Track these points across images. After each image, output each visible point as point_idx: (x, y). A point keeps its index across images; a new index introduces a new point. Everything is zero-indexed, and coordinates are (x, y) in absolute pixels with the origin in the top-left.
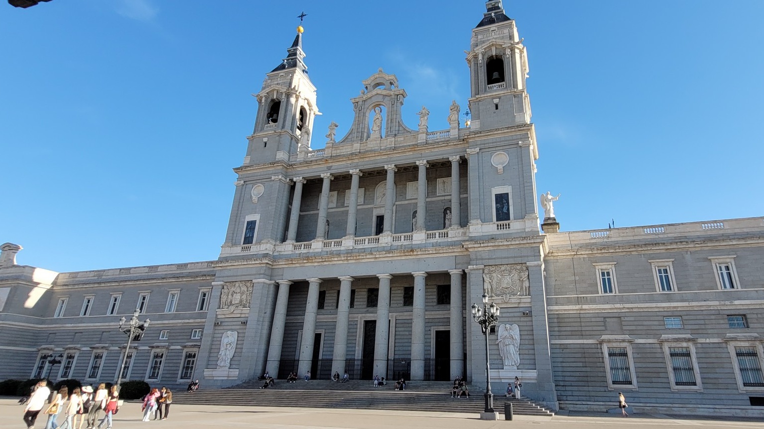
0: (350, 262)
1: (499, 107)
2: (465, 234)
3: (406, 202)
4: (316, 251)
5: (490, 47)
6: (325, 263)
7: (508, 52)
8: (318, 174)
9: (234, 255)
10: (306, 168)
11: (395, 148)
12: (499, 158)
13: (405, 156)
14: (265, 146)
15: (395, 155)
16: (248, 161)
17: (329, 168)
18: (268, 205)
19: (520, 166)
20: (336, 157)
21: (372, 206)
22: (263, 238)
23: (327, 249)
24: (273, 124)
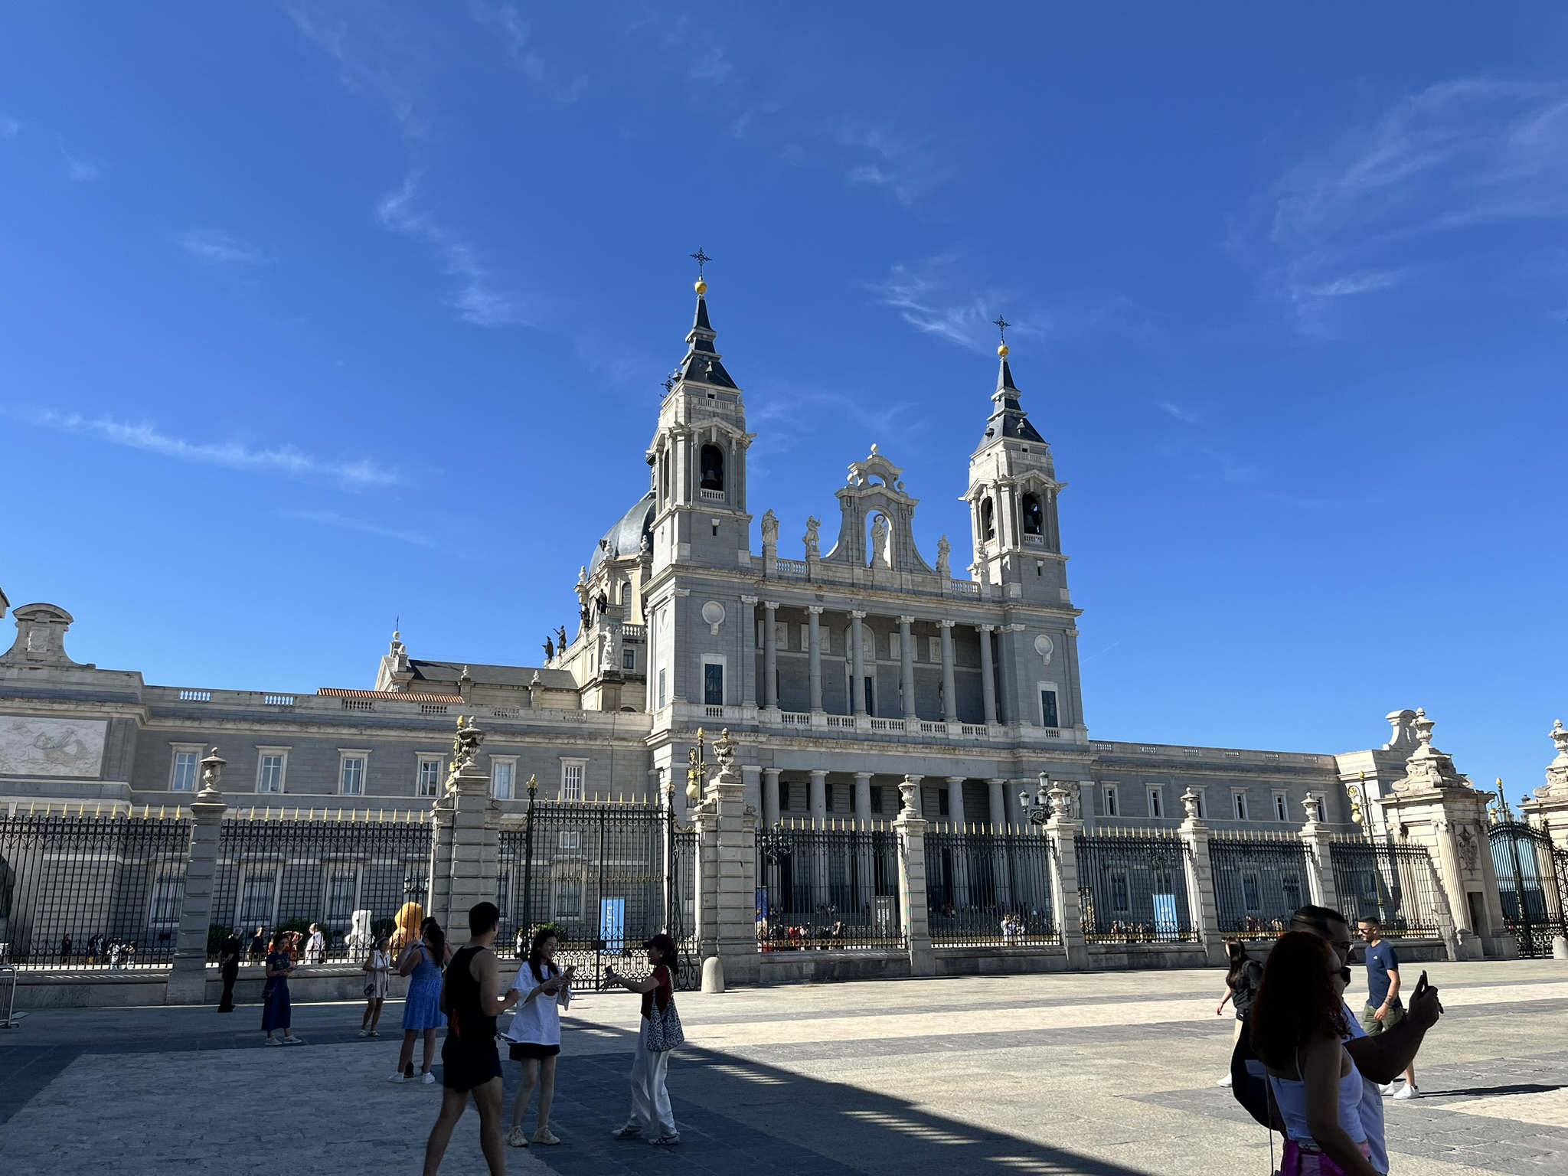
0: (872, 752)
1: (1043, 573)
2: (1006, 734)
3: (890, 663)
4: (821, 729)
5: (1028, 481)
6: (837, 750)
7: (1049, 495)
8: (803, 604)
9: (696, 719)
10: (783, 589)
11: (916, 593)
12: (1042, 642)
13: (927, 608)
14: (715, 534)
15: (914, 602)
16: (686, 553)
17: (820, 598)
18: (740, 643)
19: (1066, 660)
20: (832, 583)
21: (844, 659)
22: (740, 698)
23: (834, 728)
24: (716, 492)
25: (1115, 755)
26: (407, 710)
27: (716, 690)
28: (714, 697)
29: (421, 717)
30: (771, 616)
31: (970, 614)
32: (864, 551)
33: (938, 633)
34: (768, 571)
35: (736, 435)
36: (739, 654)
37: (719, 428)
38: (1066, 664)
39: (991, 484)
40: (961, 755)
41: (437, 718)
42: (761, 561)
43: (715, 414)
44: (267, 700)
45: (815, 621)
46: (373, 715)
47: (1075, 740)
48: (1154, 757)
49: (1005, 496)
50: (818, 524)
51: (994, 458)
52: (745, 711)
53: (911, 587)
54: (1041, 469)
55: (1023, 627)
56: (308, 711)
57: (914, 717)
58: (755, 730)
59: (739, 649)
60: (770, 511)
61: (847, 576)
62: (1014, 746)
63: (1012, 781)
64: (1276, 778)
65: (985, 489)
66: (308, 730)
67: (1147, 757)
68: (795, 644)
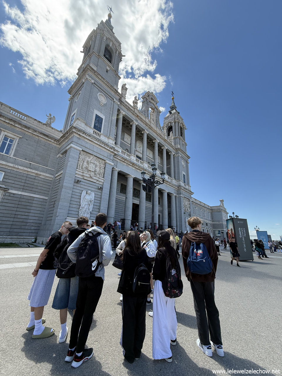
1: (184, 145)
2: (176, 182)
7: (184, 129)
8: (132, 119)
9: (88, 132)
10: (127, 109)
12: (183, 163)
13: (162, 141)
15: (159, 137)
17: (137, 120)
18: (111, 115)
19: (187, 168)
20: (141, 118)
21: (135, 149)
22: (108, 135)
24: (109, 62)
27: (99, 126)
28: (97, 128)
30: (121, 116)
34: (122, 101)
35: (119, 50)
36: (110, 119)
37: (113, 43)
40: (168, 184)
45: (135, 126)
47: (189, 188)
49: (177, 124)
52: (110, 140)
55: (181, 156)
57: (158, 169)
58: (113, 148)
61: (144, 119)
62: (179, 186)
63: (177, 196)
64: (205, 209)
65: (170, 124)
68: (123, 139)
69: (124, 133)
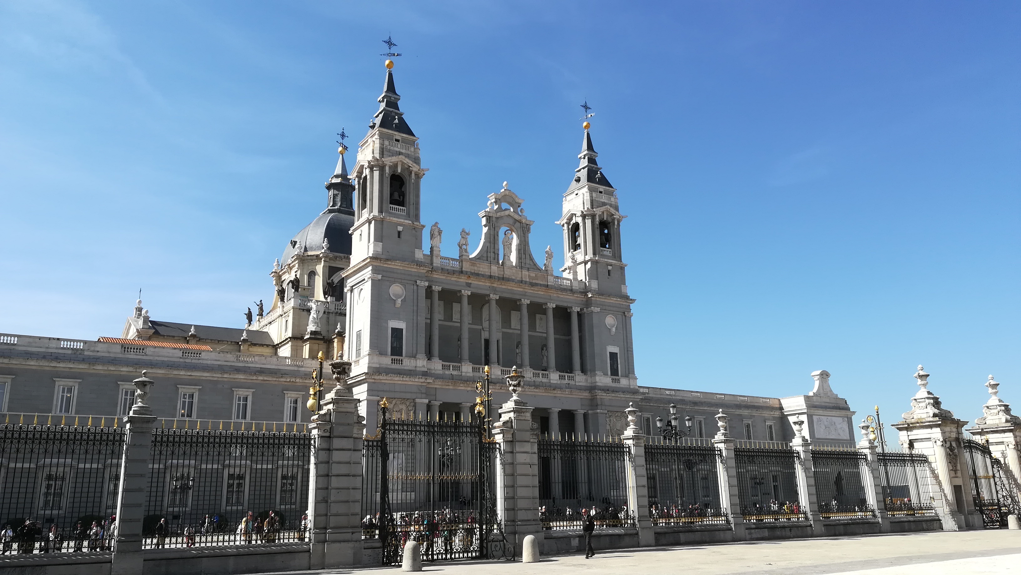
1: (612, 274)
2: (587, 380)
3: (511, 331)
5: (603, 212)
7: (616, 223)
8: (457, 288)
9: (385, 366)
10: (444, 277)
11: (532, 285)
12: (610, 320)
13: (539, 295)
14: (399, 237)
15: (529, 290)
16: (380, 249)
17: (469, 285)
18: (415, 314)
19: (625, 332)
20: (477, 275)
21: (481, 327)
22: (414, 352)
23: (477, 374)
24: (400, 207)
25: (650, 395)
26: (171, 355)
27: (398, 346)
28: (397, 351)
29: (181, 360)
30: (436, 296)
31: (566, 300)
32: (498, 254)
33: (544, 312)
34: (434, 265)
35: (415, 168)
36: (415, 321)
37: (403, 164)
38: (625, 335)
39: (579, 214)
40: (558, 393)
41: (194, 361)
42: (430, 258)
43: (400, 153)
44: (63, 344)
45: (465, 301)
46: (145, 357)
47: (630, 385)
48: (674, 397)
49: (588, 222)
50: (468, 234)
51: (582, 196)
52: (418, 361)
53: (528, 280)
54: (611, 205)
55: (599, 310)
56: (95, 354)
57: (528, 368)
58: (425, 374)
59: (415, 318)
60: (436, 223)
61: (487, 270)
62: (592, 389)
63: (590, 412)
64: (745, 412)
65: (574, 218)
66: (95, 367)
67: (670, 397)
68: (449, 316)
69: (452, 304)
